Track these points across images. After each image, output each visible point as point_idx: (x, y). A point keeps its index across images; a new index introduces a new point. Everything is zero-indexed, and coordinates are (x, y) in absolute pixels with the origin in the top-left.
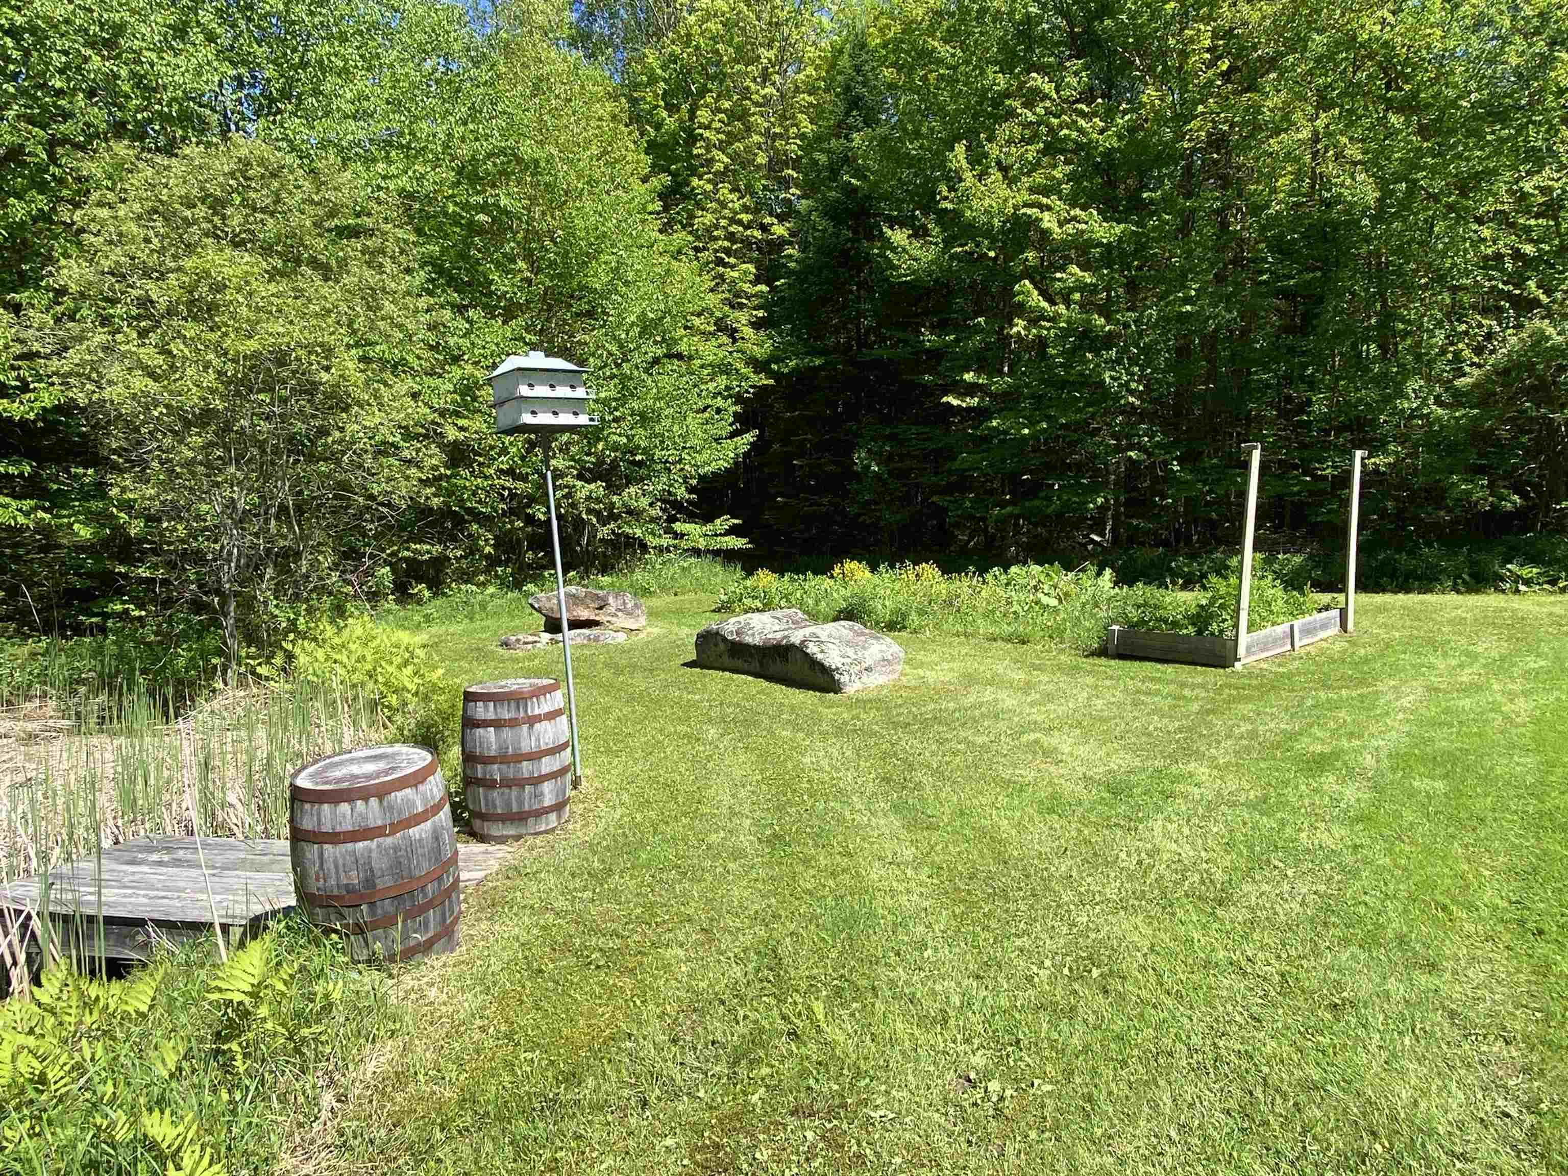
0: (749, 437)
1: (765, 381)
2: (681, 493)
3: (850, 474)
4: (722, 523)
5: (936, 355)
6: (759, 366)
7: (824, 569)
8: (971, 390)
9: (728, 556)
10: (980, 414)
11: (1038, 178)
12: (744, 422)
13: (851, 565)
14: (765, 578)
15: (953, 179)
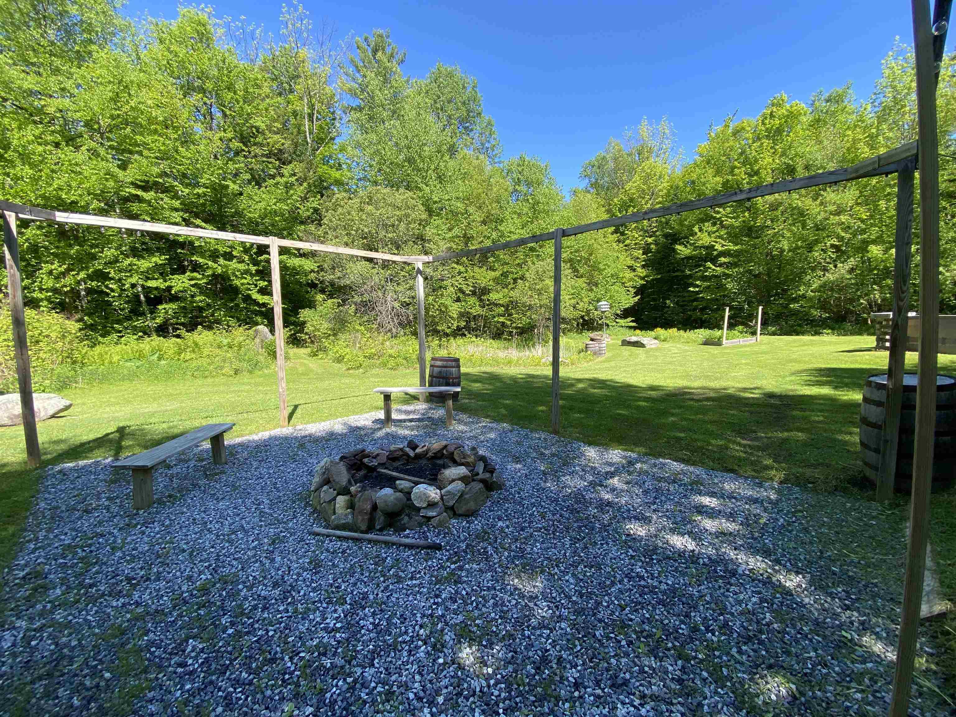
0: (639, 297)
1: (643, 282)
2: (619, 312)
3: (664, 306)
4: (630, 319)
5: (690, 276)
6: (643, 278)
7: (652, 330)
8: (697, 286)
9: (630, 327)
10: (697, 293)
11: (717, 234)
12: (636, 294)
13: (659, 329)
14: (638, 331)
15: (694, 234)
